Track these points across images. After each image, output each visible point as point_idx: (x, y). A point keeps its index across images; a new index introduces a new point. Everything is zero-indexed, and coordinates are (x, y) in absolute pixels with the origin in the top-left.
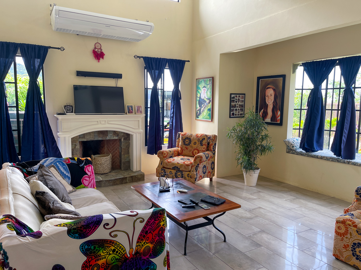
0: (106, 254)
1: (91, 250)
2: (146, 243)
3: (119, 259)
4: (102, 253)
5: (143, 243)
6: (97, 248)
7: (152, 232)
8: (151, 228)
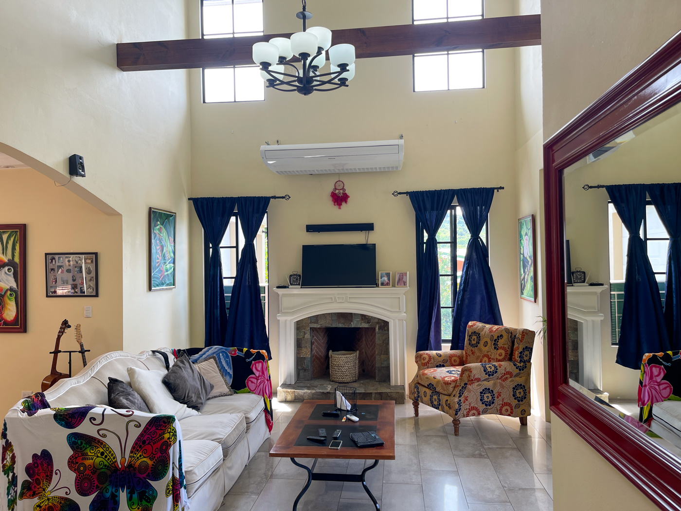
0: (93, 454)
1: (77, 445)
2: (142, 457)
3: (108, 466)
4: (90, 452)
5: (138, 456)
6: (83, 445)
7: (152, 443)
8: (151, 438)
